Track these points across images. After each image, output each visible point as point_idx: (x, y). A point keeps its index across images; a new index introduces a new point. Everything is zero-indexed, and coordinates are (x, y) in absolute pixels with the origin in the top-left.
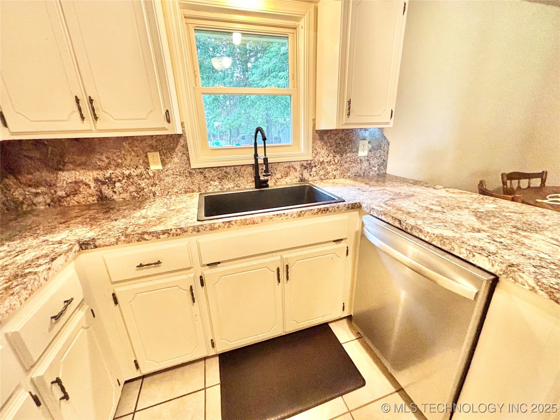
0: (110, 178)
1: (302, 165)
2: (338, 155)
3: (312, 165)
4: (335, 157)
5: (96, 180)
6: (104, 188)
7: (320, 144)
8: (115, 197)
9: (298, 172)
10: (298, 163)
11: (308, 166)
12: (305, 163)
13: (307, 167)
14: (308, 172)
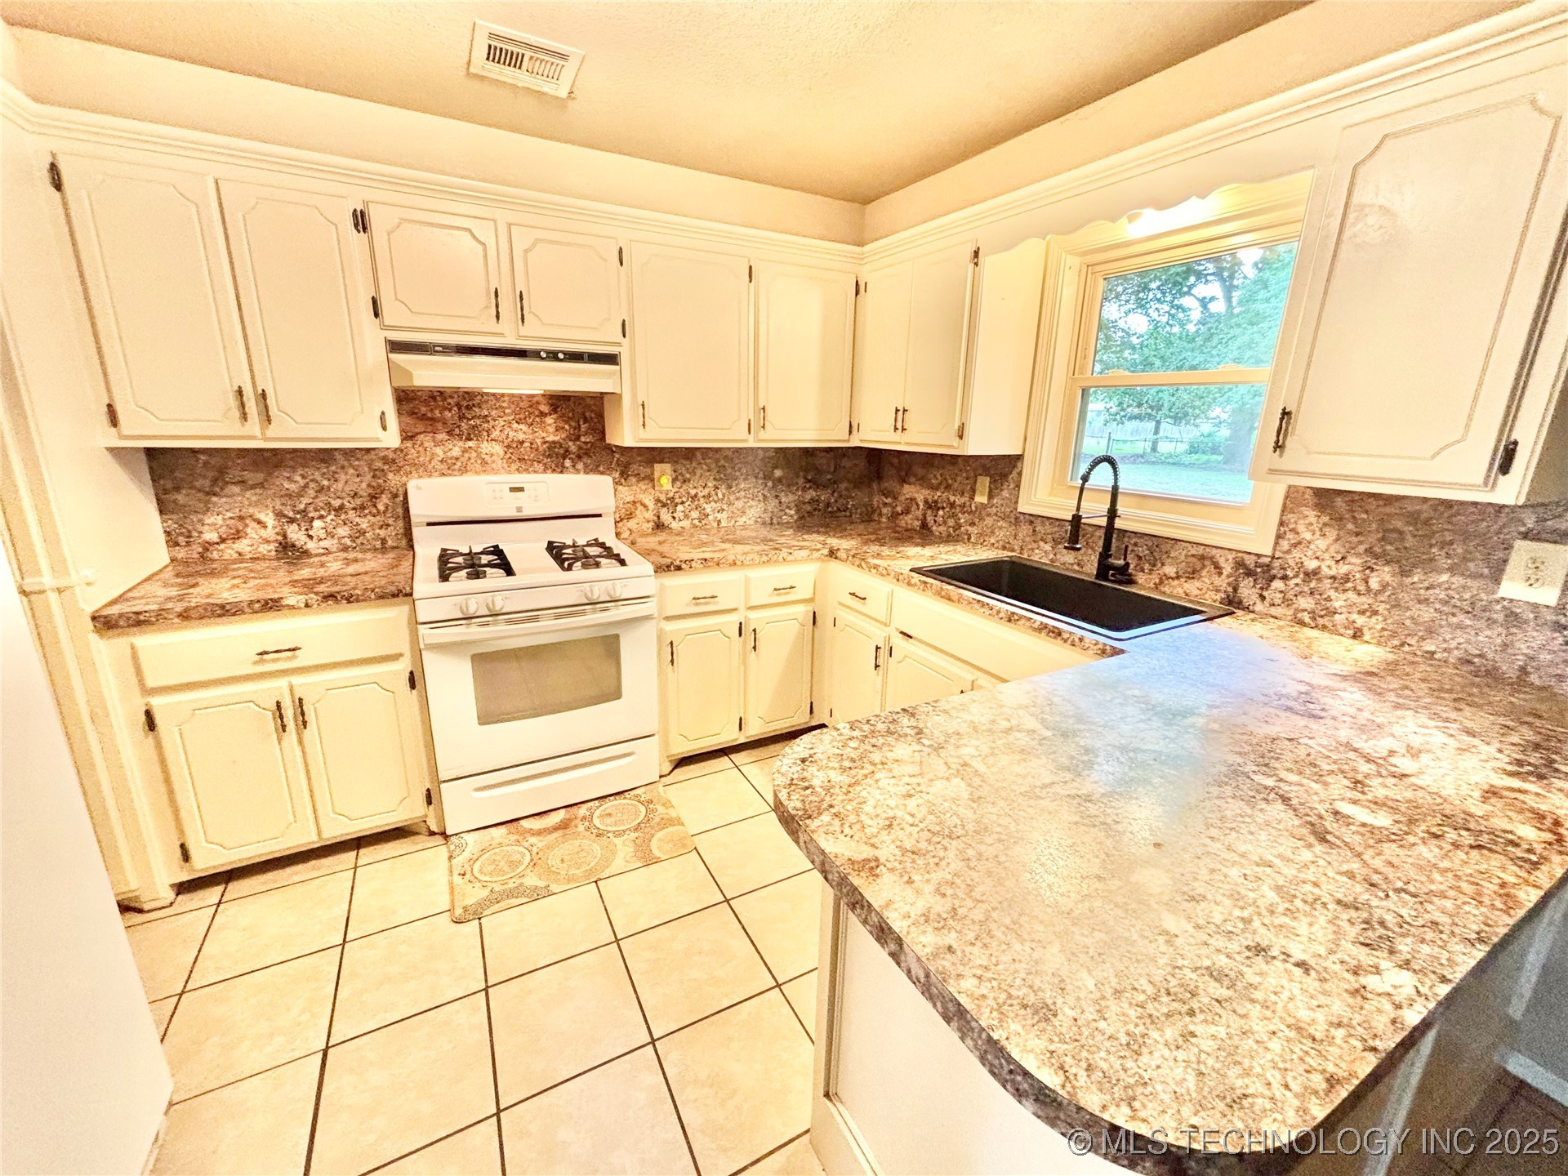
0: (936, 502)
1: (1239, 564)
2: (1386, 569)
3: (1273, 572)
4: (1372, 570)
5: (926, 502)
6: (929, 512)
7: (1313, 520)
8: (934, 528)
9: (1223, 577)
10: (1231, 556)
11: (1259, 570)
12: (1250, 561)
13: (1256, 574)
14: (1254, 586)
